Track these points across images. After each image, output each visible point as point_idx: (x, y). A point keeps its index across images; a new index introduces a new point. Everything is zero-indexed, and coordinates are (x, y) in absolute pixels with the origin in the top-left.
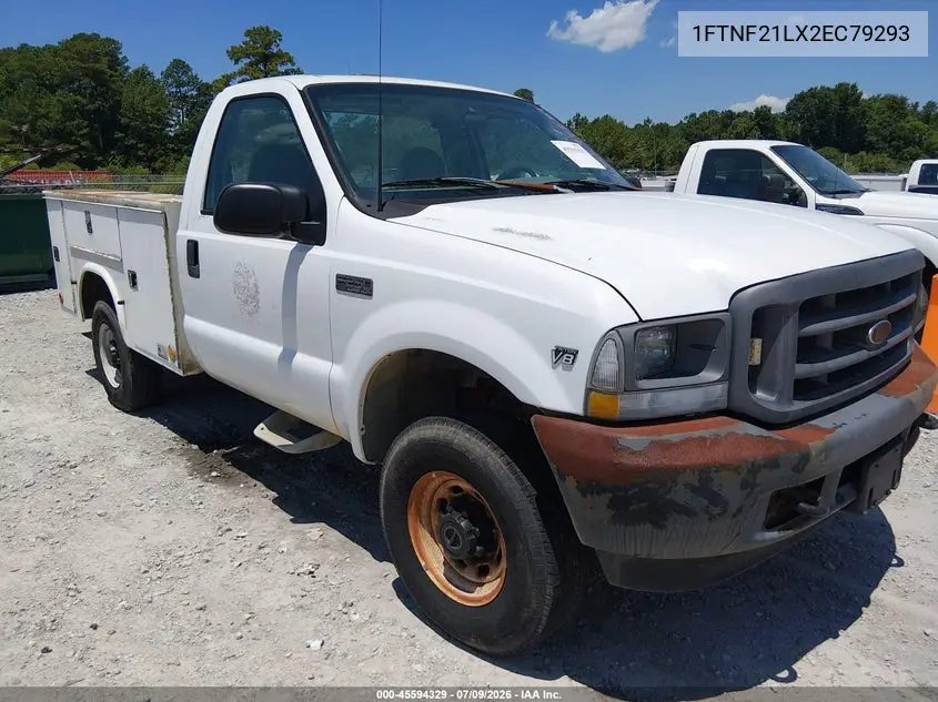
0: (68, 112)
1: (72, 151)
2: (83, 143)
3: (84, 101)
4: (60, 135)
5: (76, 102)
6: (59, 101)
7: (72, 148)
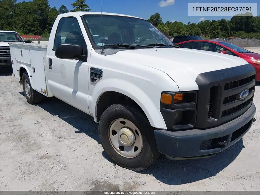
0: (34, 20)
1: (35, 30)
2: (38, 28)
3: (39, 17)
4: (33, 26)
5: (37, 17)
6: (32, 17)
7: (35, 29)
